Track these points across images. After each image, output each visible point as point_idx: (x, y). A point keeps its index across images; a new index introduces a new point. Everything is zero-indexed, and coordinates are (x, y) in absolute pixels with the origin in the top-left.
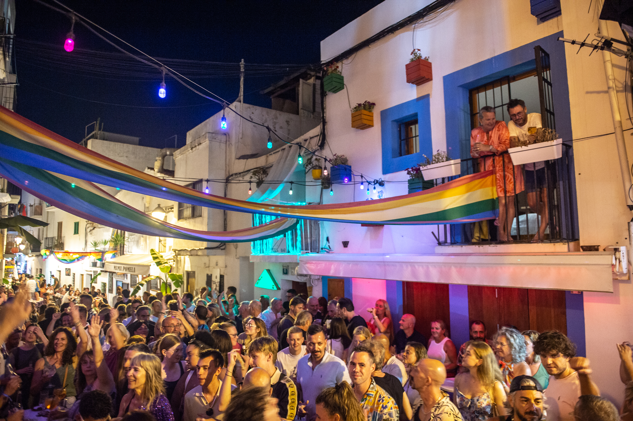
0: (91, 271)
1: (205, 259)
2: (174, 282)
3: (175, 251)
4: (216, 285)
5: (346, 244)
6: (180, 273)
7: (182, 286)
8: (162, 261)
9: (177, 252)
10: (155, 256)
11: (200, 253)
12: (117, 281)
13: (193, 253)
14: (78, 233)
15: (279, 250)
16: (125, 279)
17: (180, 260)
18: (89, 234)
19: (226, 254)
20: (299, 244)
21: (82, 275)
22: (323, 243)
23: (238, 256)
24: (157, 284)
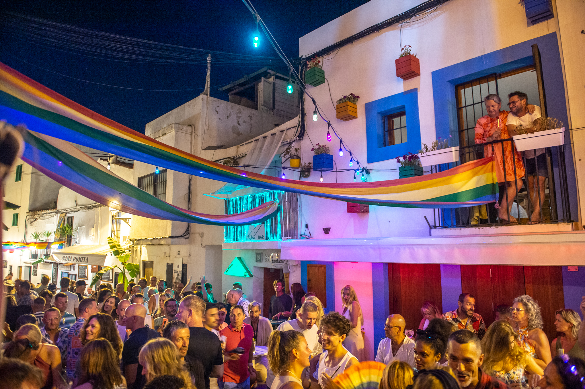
0: (30, 263)
1: (166, 249)
2: (129, 272)
3: (133, 241)
4: (178, 275)
5: (327, 231)
6: (136, 263)
7: (138, 276)
8: (119, 250)
9: (135, 241)
10: (112, 244)
11: (163, 242)
12: (62, 272)
13: (154, 243)
14: (17, 225)
15: (257, 237)
16: (72, 270)
17: (136, 250)
18: (29, 225)
19: (190, 243)
20: (279, 230)
21: (20, 267)
22: (302, 230)
23: (204, 245)
24: (109, 275)
